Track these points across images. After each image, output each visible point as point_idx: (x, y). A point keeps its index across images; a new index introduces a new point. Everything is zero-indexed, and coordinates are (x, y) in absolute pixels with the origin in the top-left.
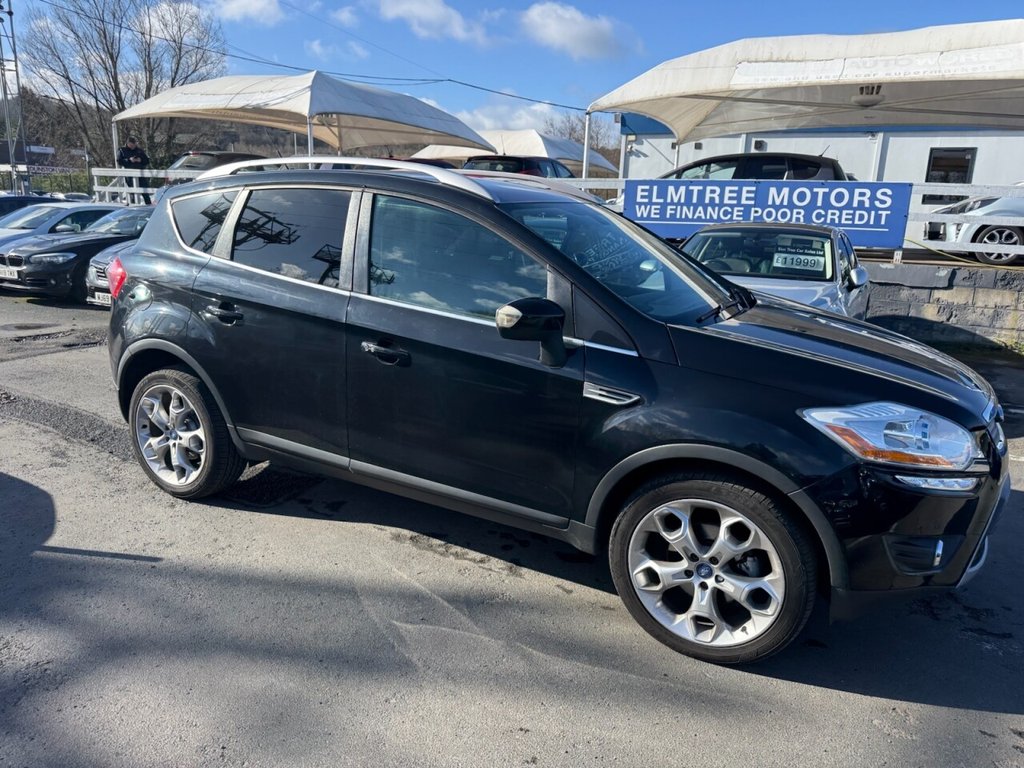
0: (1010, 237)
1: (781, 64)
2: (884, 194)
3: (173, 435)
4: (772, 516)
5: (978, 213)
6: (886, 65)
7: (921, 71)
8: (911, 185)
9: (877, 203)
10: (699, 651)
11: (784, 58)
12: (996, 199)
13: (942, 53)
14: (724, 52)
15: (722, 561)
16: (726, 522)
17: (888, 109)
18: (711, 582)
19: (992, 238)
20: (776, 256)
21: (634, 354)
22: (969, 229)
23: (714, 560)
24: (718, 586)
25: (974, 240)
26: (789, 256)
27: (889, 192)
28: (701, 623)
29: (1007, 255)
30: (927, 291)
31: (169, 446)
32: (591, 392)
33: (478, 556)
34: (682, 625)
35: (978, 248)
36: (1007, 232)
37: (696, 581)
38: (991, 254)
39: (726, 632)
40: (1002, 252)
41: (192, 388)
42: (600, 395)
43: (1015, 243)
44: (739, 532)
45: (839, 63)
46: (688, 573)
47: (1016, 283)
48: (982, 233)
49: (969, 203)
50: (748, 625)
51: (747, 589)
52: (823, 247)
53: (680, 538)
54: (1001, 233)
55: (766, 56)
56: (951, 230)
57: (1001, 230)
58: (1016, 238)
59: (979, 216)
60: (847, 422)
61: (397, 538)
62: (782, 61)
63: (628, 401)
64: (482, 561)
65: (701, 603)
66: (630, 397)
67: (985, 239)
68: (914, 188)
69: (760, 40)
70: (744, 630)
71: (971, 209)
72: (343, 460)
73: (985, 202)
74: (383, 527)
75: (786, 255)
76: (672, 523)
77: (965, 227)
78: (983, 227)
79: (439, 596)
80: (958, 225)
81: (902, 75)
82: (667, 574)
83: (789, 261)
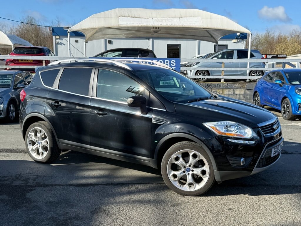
0: (204, 73)
1: (133, 18)
2: (173, 62)
5: (196, 66)
6: (165, 21)
7: (176, 24)
9: (172, 65)
11: (133, 16)
12: (199, 63)
13: (180, 18)
15: (192, 166)
16: (191, 154)
18: (191, 173)
19: (200, 74)
20: (161, 82)
21: (165, 110)
22: (194, 72)
24: (193, 173)
25: (195, 75)
26: (164, 82)
27: (175, 61)
29: (204, 79)
30: (188, 91)
32: (154, 121)
35: (197, 77)
36: (204, 72)
37: (186, 173)
38: (200, 79)
40: (203, 78)
43: (206, 75)
45: (151, 20)
47: (210, 86)
48: (197, 73)
49: (192, 64)
52: (173, 78)
53: (180, 162)
54: (202, 72)
55: (127, 15)
56: (189, 72)
57: (202, 71)
58: (206, 74)
59: (196, 68)
65: (189, 179)
67: (198, 74)
69: (123, 9)
71: (193, 66)
73: (197, 63)
75: (163, 81)
77: (193, 71)
78: (197, 71)
80: (191, 70)
81: (171, 25)
82: (179, 174)
83: (164, 83)
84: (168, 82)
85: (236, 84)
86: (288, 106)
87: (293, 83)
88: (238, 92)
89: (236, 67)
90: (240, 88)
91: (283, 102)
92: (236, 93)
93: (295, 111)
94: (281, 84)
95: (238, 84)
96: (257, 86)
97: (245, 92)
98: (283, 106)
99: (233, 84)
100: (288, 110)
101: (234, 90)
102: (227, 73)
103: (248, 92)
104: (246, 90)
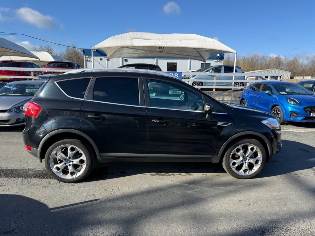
0: (199, 84)
1: (144, 40)
2: (176, 75)
3: (68, 162)
4: (260, 144)
5: (192, 79)
6: (170, 42)
7: (178, 44)
8: (182, 72)
10: (246, 177)
11: (144, 38)
12: (195, 76)
13: (181, 40)
14: (128, 35)
15: (250, 156)
17: (166, 53)
18: (247, 161)
19: (196, 84)
20: (170, 91)
21: (227, 114)
23: (248, 156)
27: (177, 74)
28: (245, 171)
31: (67, 166)
32: (219, 124)
33: (178, 173)
34: (241, 172)
36: (198, 83)
39: (250, 171)
40: (198, 88)
41: (80, 143)
42: (221, 124)
44: (252, 149)
45: (158, 41)
46: (242, 161)
50: (254, 168)
51: (255, 161)
54: (197, 83)
55: (139, 38)
57: (197, 82)
60: (269, 122)
61: (152, 175)
62: (144, 39)
63: (229, 125)
64: (180, 175)
66: (229, 124)
68: (182, 73)
69: (136, 33)
70: (254, 170)
71: (191, 78)
72: (145, 155)
73: (194, 76)
74: (146, 174)
76: (238, 150)
77: (190, 81)
78: (194, 82)
79: (184, 184)
80: (188, 82)
81: (174, 45)
83: (173, 92)
84: (176, 91)
85: (225, 93)
86: (279, 113)
87: (281, 93)
88: (226, 99)
89: (226, 79)
90: (228, 96)
91: (273, 109)
92: (225, 99)
93: (286, 118)
94: (270, 94)
95: (226, 93)
96: (243, 95)
97: (231, 98)
98: (273, 112)
99: (222, 92)
100: (279, 117)
101: (223, 97)
102: (218, 84)
103: (234, 99)
104: (233, 98)
